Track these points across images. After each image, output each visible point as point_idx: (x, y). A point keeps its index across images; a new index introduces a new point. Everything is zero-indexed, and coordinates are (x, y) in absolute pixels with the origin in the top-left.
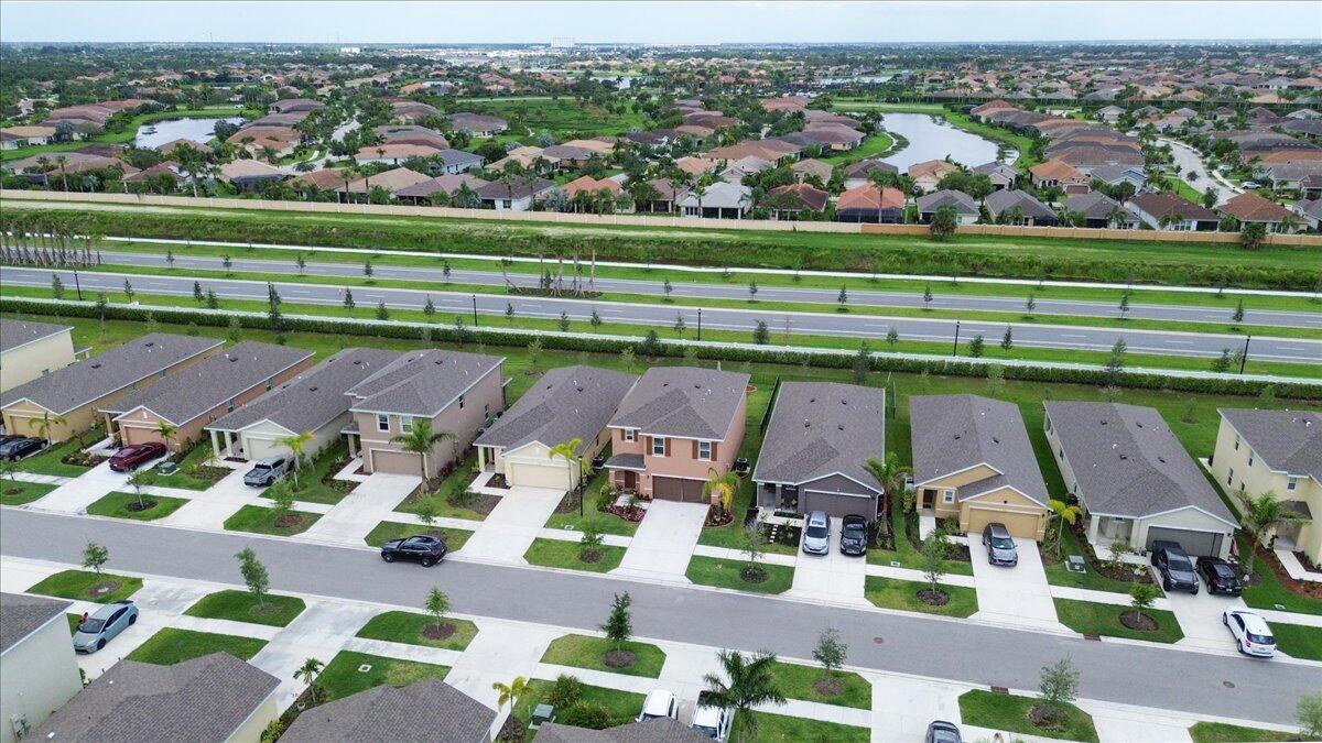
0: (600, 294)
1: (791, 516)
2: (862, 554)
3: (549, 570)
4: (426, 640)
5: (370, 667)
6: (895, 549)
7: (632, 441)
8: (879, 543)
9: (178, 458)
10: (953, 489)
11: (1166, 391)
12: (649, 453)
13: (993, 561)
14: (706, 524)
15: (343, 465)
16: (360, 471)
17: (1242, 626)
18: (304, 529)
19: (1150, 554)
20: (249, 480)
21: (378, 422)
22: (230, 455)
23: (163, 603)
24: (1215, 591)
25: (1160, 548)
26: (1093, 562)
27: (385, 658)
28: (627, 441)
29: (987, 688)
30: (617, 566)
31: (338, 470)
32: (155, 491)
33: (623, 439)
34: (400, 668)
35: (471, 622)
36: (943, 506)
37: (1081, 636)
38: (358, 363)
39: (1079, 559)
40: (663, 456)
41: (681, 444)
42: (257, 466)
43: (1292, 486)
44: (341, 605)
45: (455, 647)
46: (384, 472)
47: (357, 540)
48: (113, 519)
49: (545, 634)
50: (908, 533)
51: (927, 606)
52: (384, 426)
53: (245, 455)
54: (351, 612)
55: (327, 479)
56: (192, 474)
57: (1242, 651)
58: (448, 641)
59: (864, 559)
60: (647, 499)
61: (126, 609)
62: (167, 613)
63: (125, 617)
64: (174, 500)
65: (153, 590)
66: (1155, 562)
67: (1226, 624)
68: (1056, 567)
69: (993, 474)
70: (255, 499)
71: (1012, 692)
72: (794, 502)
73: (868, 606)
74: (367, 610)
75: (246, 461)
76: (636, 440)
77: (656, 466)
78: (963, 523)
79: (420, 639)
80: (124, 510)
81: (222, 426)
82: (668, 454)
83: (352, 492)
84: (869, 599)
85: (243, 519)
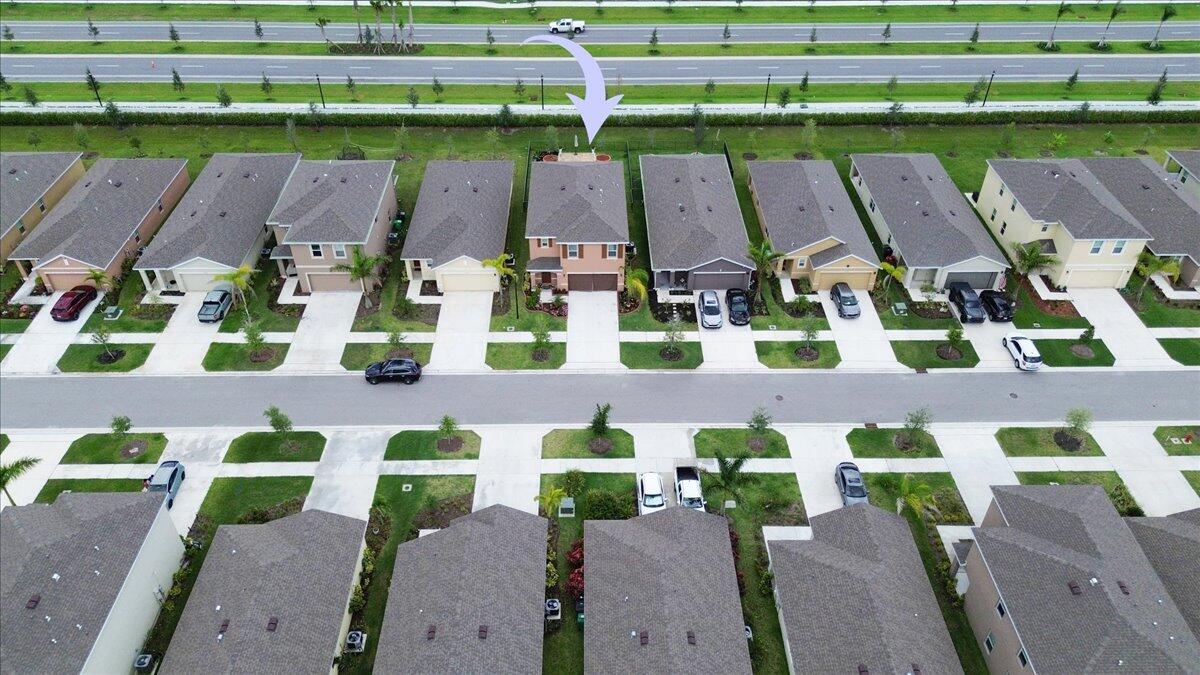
1: (683, 293)
2: (747, 323)
3: (511, 372)
4: (444, 454)
5: (410, 486)
6: (768, 314)
7: (547, 247)
8: (756, 309)
9: (113, 298)
10: (805, 258)
11: (931, 125)
12: (565, 256)
13: (842, 314)
14: (620, 311)
15: (280, 287)
16: (298, 291)
17: (1019, 350)
18: (280, 361)
19: (948, 292)
20: (203, 317)
21: (311, 251)
22: (164, 289)
23: (201, 454)
24: (995, 319)
25: (957, 288)
26: (911, 305)
27: (420, 476)
28: (543, 247)
29: (862, 426)
30: (564, 362)
31: (277, 294)
32: (116, 338)
33: (539, 246)
34: (435, 482)
35: (471, 432)
36: (797, 271)
37: (913, 371)
38: (247, 176)
39: (901, 306)
40: (577, 258)
41: (593, 247)
42: (205, 303)
43: (1044, 229)
44: (356, 433)
45: (470, 456)
46: (320, 290)
47: (333, 366)
48: (91, 375)
49: (534, 433)
50: (774, 296)
51: (804, 363)
52: (317, 254)
53: (180, 287)
54: (367, 438)
55: (272, 304)
56: (139, 315)
57: (1018, 367)
58: (461, 452)
59: (749, 325)
60: (565, 292)
61: (176, 470)
62: (209, 463)
63: (179, 475)
64: (138, 346)
65: (181, 443)
66: (951, 298)
67: (1005, 346)
68: (886, 313)
70: (213, 334)
71: (880, 426)
72: (683, 280)
73: (762, 369)
74: (379, 433)
75: (183, 294)
76: (551, 245)
77: (571, 266)
78: (815, 285)
79: (438, 453)
80: (96, 364)
81: (151, 266)
82: (581, 256)
83: (304, 315)
84: (762, 362)
85: (218, 358)
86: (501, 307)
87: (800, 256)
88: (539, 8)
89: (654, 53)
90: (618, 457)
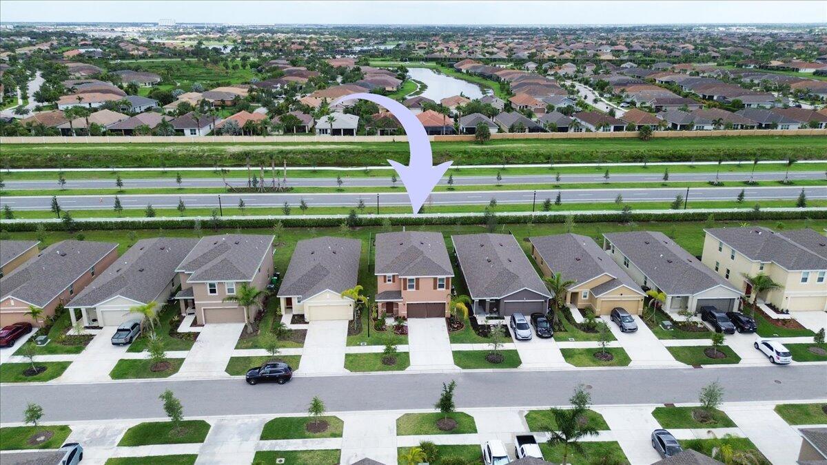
0: (292, 189)
1: (496, 318)
2: (552, 336)
3: (367, 373)
4: (311, 434)
5: (283, 460)
6: (566, 331)
7: (391, 283)
8: (557, 328)
9: (45, 331)
10: (588, 290)
11: (652, 222)
12: (405, 289)
13: (623, 330)
14: (449, 330)
15: (180, 322)
16: (195, 324)
17: (772, 349)
18: (176, 370)
19: (700, 315)
20: (115, 341)
21: (209, 288)
22: (87, 325)
23: (98, 440)
24: (743, 331)
25: (706, 311)
26: (675, 323)
27: (292, 452)
28: (388, 283)
29: (662, 405)
30: (409, 365)
31: (178, 326)
32: (39, 359)
33: (385, 282)
34: (306, 456)
35: (335, 417)
36: (582, 301)
37: (691, 367)
38: (162, 249)
39: (667, 323)
40: (414, 290)
41: (426, 281)
42: (119, 330)
43: (762, 268)
44: (236, 420)
45: (334, 435)
46: (211, 323)
47: (220, 372)
48: (15, 384)
49: (390, 417)
50: (568, 320)
51: (604, 363)
52: (213, 291)
53: (100, 323)
54: (246, 424)
55: (173, 332)
56: (63, 342)
57: (774, 362)
58: (328, 432)
59: (552, 338)
60: (405, 319)
61: (76, 449)
62: (105, 447)
63: (77, 455)
64: (59, 363)
65: (83, 432)
66: (704, 318)
67: (758, 348)
68: (656, 329)
69: (610, 279)
70: (123, 353)
71: (677, 405)
72: (495, 309)
73: (570, 367)
74: (256, 420)
75: (101, 328)
76: (394, 281)
77: (411, 296)
78: (598, 310)
79: (307, 433)
80: (21, 376)
81: (80, 304)
82: (417, 288)
83: (198, 339)
84: (569, 363)
85: (123, 370)
86: (354, 330)
87: (583, 289)
88: (371, 170)
89: (451, 189)
90: (463, 432)
